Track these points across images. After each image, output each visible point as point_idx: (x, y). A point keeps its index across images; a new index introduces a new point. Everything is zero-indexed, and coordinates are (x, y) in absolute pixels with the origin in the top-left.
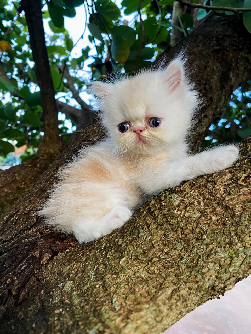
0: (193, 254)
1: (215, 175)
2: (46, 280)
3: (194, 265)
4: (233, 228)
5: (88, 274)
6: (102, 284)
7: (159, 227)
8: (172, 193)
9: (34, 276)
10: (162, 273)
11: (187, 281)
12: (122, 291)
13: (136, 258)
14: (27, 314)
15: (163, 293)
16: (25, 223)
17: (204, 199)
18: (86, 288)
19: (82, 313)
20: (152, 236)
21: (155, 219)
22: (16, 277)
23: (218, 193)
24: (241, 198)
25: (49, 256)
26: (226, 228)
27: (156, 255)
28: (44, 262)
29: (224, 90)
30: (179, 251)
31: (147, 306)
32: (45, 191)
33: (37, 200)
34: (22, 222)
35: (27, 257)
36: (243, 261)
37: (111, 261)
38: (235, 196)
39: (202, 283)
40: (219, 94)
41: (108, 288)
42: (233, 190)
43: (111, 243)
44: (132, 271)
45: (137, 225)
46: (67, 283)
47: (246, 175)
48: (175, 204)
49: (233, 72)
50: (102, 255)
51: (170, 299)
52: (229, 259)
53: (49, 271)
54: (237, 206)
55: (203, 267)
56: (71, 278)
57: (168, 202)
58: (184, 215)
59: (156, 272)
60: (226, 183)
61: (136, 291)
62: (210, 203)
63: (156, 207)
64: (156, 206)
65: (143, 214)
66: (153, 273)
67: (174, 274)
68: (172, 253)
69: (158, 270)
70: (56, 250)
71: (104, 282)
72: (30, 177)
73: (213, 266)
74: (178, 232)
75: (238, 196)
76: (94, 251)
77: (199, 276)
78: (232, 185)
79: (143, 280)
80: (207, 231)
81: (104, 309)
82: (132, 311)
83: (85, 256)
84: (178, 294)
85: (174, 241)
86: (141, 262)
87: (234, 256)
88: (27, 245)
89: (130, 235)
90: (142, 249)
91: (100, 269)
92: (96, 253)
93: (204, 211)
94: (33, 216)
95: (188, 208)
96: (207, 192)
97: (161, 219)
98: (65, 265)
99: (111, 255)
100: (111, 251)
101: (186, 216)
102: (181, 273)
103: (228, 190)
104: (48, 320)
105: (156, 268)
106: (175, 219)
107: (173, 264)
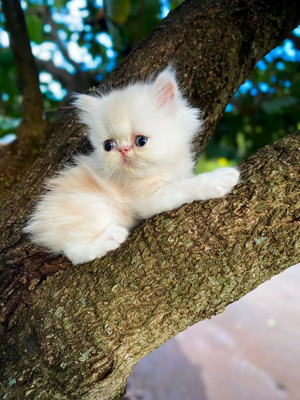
0: (185, 282)
1: (211, 201)
2: (35, 306)
3: (186, 292)
4: (225, 259)
5: (80, 300)
6: (93, 311)
7: (152, 255)
8: (167, 218)
9: (23, 302)
10: (154, 301)
11: (179, 307)
12: (114, 318)
13: (127, 286)
14: (18, 340)
15: (154, 319)
16: (8, 239)
17: (198, 226)
18: (77, 314)
19: (74, 338)
20: (144, 264)
21: (149, 246)
22: (3, 303)
23: (212, 222)
24: (235, 229)
25: (37, 281)
26: (219, 258)
27: (148, 284)
28: (32, 287)
29: (243, 66)
30: (171, 279)
31: (139, 330)
32: (29, 199)
33: (20, 211)
34: (5, 237)
35: (13, 281)
36: (235, 287)
37: (103, 288)
38: (230, 226)
39: (193, 308)
40: (237, 71)
41: (99, 314)
42: (227, 220)
43: (103, 268)
44: (124, 298)
45: (130, 251)
46: (58, 309)
47: (243, 205)
48: (169, 231)
49: (256, 42)
50: (94, 281)
51: (161, 323)
52: (221, 287)
53: (38, 297)
54: (231, 237)
55: (195, 294)
56: (62, 304)
57: (162, 228)
58: (177, 244)
59: (148, 299)
60: (221, 212)
61: (128, 318)
62: (204, 232)
63: (150, 233)
64: (150, 231)
65: (137, 240)
66: (144, 301)
67: (166, 302)
68: (164, 282)
69: (149, 298)
70: (44, 273)
71: (96, 308)
72: (10, 167)
73: (205, 293)
74: (171, 261)
75: (233, 227)
76: (85, 275)
77: (191, 303)
78: (227, 214)
79: (135, 307)
80: (199, 260)
81: (96, 334)
82: (124, 335)
83: (75, 280)
84: (170, 318)
85: (167, 270)
86: (133, 290)
87: (225, 284)
88: (12, 267)
89: (123, 261)
90: (135, 277)
91: (92, 295)
92: (87, 278)
93: (197, 241)
94: (17, 231)
95: (181, 237)
96: (201, 220)
97: (154, 246)
98: (54, 290)
99: (103, 281)
100: (103, 277)
101: (179, 245)
102: (173, 300)
103: (223, 220)
104: (40, 346)
105: (148, 296)
106: (168, 247)
107: (165, 292)
